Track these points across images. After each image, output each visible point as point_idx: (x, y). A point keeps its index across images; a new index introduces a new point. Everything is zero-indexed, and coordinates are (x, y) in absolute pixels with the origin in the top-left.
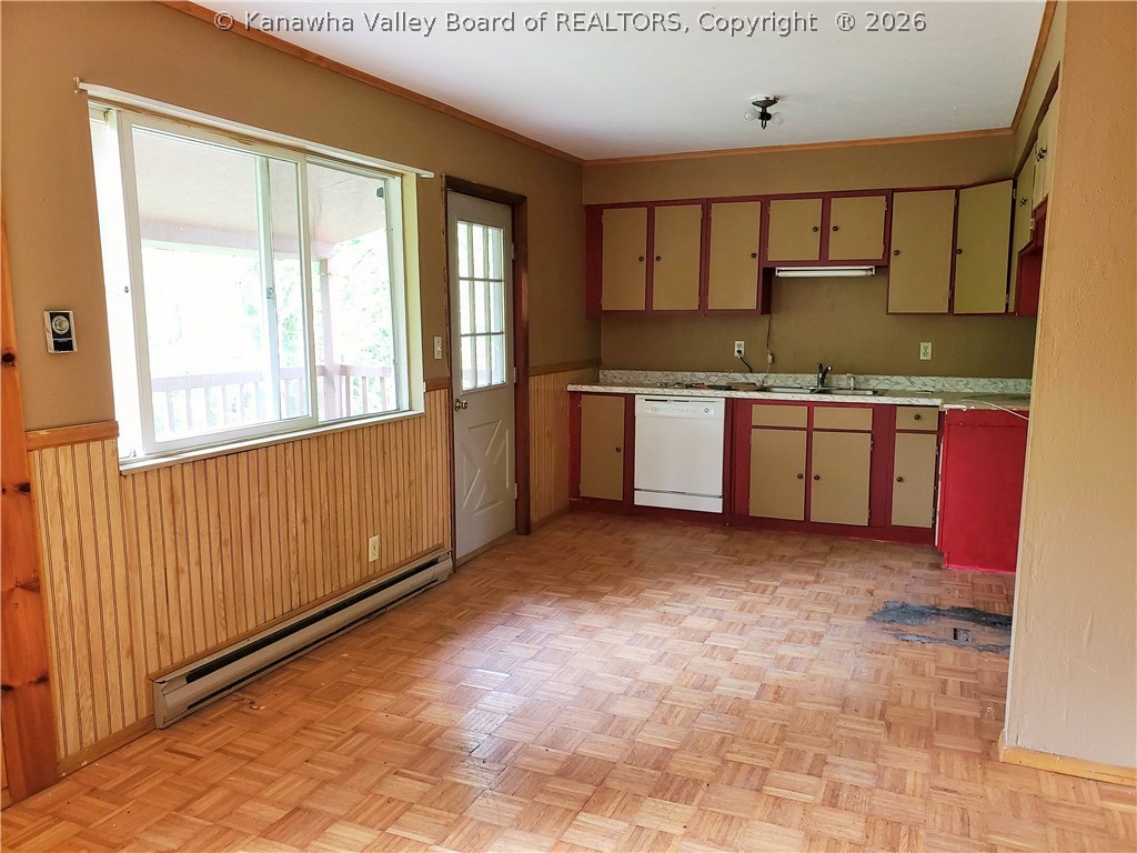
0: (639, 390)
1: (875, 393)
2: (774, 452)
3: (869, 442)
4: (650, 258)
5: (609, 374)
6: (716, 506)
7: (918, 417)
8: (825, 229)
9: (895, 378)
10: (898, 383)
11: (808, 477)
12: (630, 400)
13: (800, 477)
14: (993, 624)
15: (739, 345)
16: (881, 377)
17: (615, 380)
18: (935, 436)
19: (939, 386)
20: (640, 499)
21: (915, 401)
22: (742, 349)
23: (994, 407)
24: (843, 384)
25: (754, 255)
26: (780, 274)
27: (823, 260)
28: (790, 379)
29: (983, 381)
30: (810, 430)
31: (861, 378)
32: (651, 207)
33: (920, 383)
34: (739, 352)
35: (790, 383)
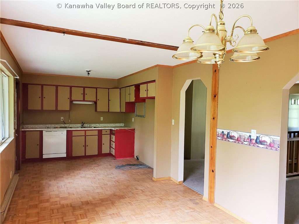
0: (44, 129)
1: (94, 127)
2: (78, 141)
3: (97, 137)
4: (42, 98)
5: (27, 126)
6: (65, 155)
7: (106, 132)
8: (84, 94)
9: (97, 124)
10: (97, 125)
11: (85, 146)
12: (41, 132)
13: (84, 146)
14: (134, 166)
15: (62, 118)
16: (94, 124)
17: (29, 127)
18: (109, 135)
19: (105, 126)
20: (44, 157)
21: (106, 128)
22: (63, 119)
23: (123, 128)
24: (86, 126)
25: (69, 98)
26: (74, 103)
27: (84, 100)
28: (75, 125)
29: (112, 124)
30: (85, 136)
31: (90, 124)
32: (42, 86)
33: (101, 125)
34: (62, 119)
35: (75, 126)
